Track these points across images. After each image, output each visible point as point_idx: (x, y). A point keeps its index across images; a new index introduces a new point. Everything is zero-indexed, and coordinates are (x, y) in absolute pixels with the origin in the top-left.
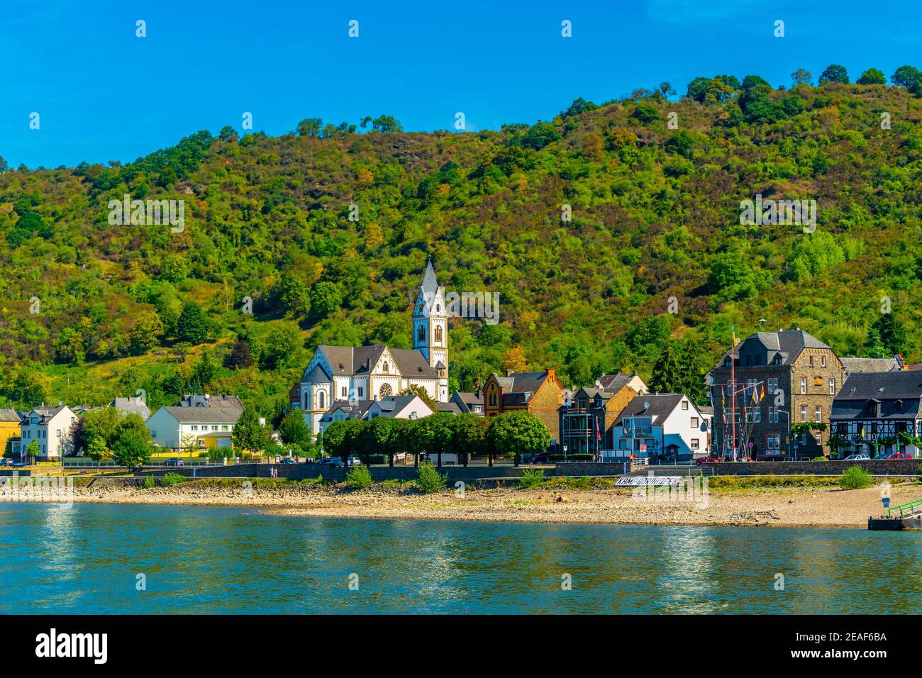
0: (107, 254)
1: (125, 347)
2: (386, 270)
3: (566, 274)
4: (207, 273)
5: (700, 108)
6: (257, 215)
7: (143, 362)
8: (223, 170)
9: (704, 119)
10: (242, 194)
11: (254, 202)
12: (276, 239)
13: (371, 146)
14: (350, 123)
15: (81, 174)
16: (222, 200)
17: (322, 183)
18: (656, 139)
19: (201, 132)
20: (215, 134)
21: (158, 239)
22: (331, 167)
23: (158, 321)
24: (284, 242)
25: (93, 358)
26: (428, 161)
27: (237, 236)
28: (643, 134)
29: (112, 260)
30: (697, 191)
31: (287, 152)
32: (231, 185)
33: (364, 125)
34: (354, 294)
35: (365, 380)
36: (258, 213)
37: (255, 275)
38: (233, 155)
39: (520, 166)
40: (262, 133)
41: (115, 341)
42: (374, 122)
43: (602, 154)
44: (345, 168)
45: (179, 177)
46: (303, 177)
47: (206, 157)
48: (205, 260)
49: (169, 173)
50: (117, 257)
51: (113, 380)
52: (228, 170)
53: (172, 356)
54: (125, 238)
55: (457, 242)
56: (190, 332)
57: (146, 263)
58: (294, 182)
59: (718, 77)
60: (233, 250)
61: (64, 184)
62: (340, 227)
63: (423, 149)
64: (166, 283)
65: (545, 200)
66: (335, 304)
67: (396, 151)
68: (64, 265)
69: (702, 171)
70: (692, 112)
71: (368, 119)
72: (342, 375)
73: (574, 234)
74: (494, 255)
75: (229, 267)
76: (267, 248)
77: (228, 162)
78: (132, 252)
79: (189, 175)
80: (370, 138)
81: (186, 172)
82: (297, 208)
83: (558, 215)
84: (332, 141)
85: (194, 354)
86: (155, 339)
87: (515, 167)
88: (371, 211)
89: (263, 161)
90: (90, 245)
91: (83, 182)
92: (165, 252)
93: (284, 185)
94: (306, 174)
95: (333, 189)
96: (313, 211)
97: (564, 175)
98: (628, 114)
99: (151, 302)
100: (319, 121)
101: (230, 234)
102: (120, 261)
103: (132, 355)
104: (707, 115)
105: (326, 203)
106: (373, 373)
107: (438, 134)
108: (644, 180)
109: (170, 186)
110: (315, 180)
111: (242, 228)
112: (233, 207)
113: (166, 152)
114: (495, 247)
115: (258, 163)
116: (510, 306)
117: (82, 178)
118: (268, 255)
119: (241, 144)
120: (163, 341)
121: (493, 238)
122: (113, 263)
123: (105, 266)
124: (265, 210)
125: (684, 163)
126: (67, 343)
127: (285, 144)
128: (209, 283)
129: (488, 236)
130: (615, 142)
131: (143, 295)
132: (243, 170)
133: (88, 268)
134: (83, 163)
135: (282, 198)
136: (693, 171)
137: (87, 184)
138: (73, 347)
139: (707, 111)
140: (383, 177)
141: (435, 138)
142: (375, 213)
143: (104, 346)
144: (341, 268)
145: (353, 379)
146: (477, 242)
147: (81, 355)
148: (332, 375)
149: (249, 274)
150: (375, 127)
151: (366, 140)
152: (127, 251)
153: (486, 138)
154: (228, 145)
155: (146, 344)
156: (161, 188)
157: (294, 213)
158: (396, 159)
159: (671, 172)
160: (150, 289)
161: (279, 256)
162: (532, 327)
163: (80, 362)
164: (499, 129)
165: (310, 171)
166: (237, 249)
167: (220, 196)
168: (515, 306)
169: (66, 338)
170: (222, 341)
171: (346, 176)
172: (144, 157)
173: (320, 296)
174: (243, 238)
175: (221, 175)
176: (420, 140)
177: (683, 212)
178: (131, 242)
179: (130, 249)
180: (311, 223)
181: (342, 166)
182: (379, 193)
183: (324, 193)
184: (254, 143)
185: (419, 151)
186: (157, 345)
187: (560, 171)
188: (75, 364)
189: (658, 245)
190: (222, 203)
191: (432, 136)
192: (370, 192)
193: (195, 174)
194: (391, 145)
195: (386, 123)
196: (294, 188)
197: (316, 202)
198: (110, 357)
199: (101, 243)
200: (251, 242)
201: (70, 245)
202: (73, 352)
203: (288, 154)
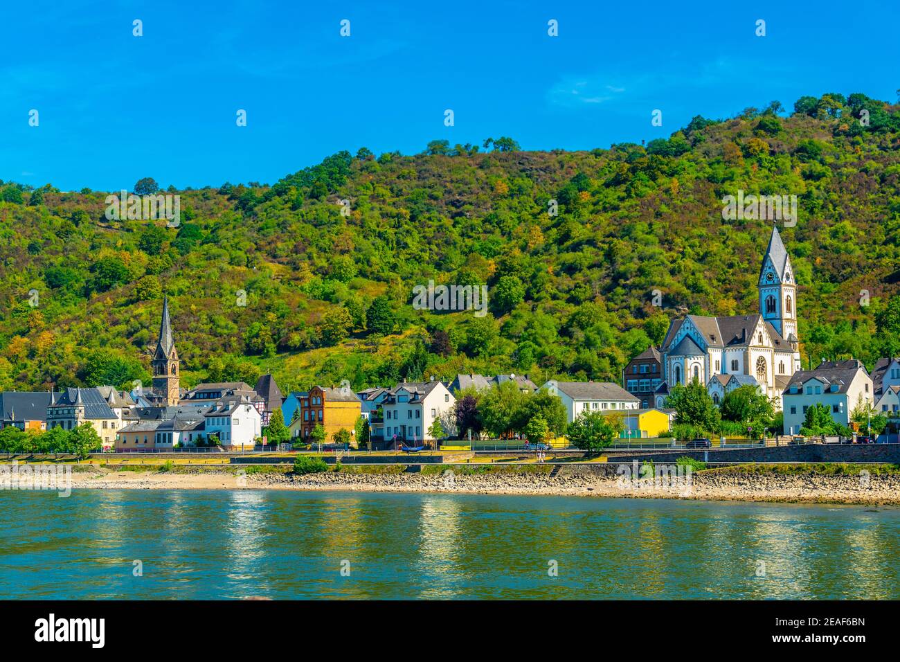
0: (274, 256)
1: (317, 339)
2: (563, 264)
3: (745, 265)
4: (372, 273)
5: (815, 121)
6: (406, 223)
7: (336, 353)
8: (369, 184)
9: (822, 131)
10: (389, 205)
11: (403, 210)
12: (429, 243)
13: (498, 163)
14: (474, 144)
15: (226, 193)
16: (372, 209)
17: (460, 194)
18: (785, 147)
19: (342, 153)
20: (354, 154)
21: (321, 244)
22: (467, 180)
23: (348, 314)
24: (437, 245)
25: (284, 348)
26: (553, 175)
27: (392, 241)
28: (772, 143)
29: (279, 263)
30: (841, 191)
31: (424, 168)
32: (378, 196)
33: (486, 146)
34: (535, 286)
35: (741, 352)
36: (407, 220)
37: (417, 274)
38: (375, 171)
39: (663, 173)
40: (398, 153)
41: (308, 333)
42: (494, 143)
43: (742, 161)
44: (480, 181)
45: (330, 190)
46: (443, 189)
47: (351, 173)
48: (368, 261)
49: (321, 187)
50: (285, 260)
51: (312, 369)
52: (373, 184)
53: (363, 347)
54: (288, 243)
55: (630, 238)
56: (379, 324)
57: (312, 264)
58: (435, 193)
59: (827, 95)
60: (390, 253)
61: (212, 202)
62: (485, 232)
63: (547, 164)
64: (337, 282)
65: (701, 201)
66: (519, 296)
67: (521, 167)
68: (236, 267)
69: (841, 174)
70: (810, 125)
71: (489, 140)
72: (715, 347)
73: (738, 230)
74: (670, 249)
75: (391, 268)
76: (422, 250)
77: (371, 177)
78: (298, 255)
79: (338, 188)
80: (495, 156)
81: (335, 185)
82: (442, 216)
83: (719, 214)
84: (461, 159)
85: (385, 344)
86: (345, 331)
87: (659, 173)
88: (511, 218)
89: (403, 176)
90: (259, 249)
91: (229, 200)
92: (329, 255)
93: (426, 196)
94: (445, 187)
95: (473, 198)
96: (457, 218)
97: (711, 179)
98: (751, 127)
99: (325, 300)
100: (446, 143)
101: (385, 239)
102: (288, 263)
103: (323, 347)
104: (824, 128)
105: (468, 211)
106: (751, 345)
107: (555, 153)
108: (788, 182)
109: (323, 198)
110: (455, 192)
111: (396, 233)
112: (384, 215)
113: (312, 170)
114: (670, 242)
115: (398, 178)
116: (703, 295)
117: (226, 197)
118: (426, 256)
119: (380, 162)
120: (351, 334)
121: (665, 233)
122: (281, 266)
123: (274, 268)
124: (413, 219)
125: (819, 168)
126: (257, 336)
127: (420, 161)
128: (375, 282)
129: (661, 232)
130: (751, 150)
131: (317, 292)
132: (386, 183)
133: (260, 269)
134: (227, 184)
135: (426, 208)
136: (831, 175)
137: (233, 201)
138: (263, 340)
139: (823, 124)
140: (517, 188)
141: (554, 156)
142: (516, 220)
143: (296, 338)
144: (515, 264)
145: (724, 351)
146: (651, 237)
147: (272, 347)
148: (707, 347)
149: (412, 274)
150: (496, 148)
151: (492, 158)
152: (294, 254)
153: (600, 155)
154: (368, 163)
155: (336, 335)
156: (315, 200)
157: (440, 221)
158: (524, 174)
159: (808, 176)
160: (323, 288)
161: (436, 258)
162: (732, 314)
163: (272, 354)
164: (608, 148)
165: (448, 184)
166: (394, 252)
167: (370, 206)
168: (707, 294)
169: (255, 332)
170: (408, 333)
171: (482, 188)
172: (293, 174)
173: (504, 288)
174: (398, 243)
175: (367, 188)
176: (542, 158)
177: (835, 210)
178: (295, 246)
179: (297, 252)
180: (458, 229)
181: (477, 180)
182: (515, 202)
183: (465, 203)
184: (392, 161)
185: (543, 166)
186: (346, 337)
187: (706, 175)
188: (267, 355)
189: (824, 239)
190: (372, 212)
191: (551, 154)
192: (507, 201)
193: (343, 188)
194: (517, 161)
195: (506, 144)
196: (436, 198)
197: (459, 210)
198: (302, 348)
199: (268, 248)
200: (406, 246)
201: (240, 249)
202: (263, 344)
203: (425, 170)
